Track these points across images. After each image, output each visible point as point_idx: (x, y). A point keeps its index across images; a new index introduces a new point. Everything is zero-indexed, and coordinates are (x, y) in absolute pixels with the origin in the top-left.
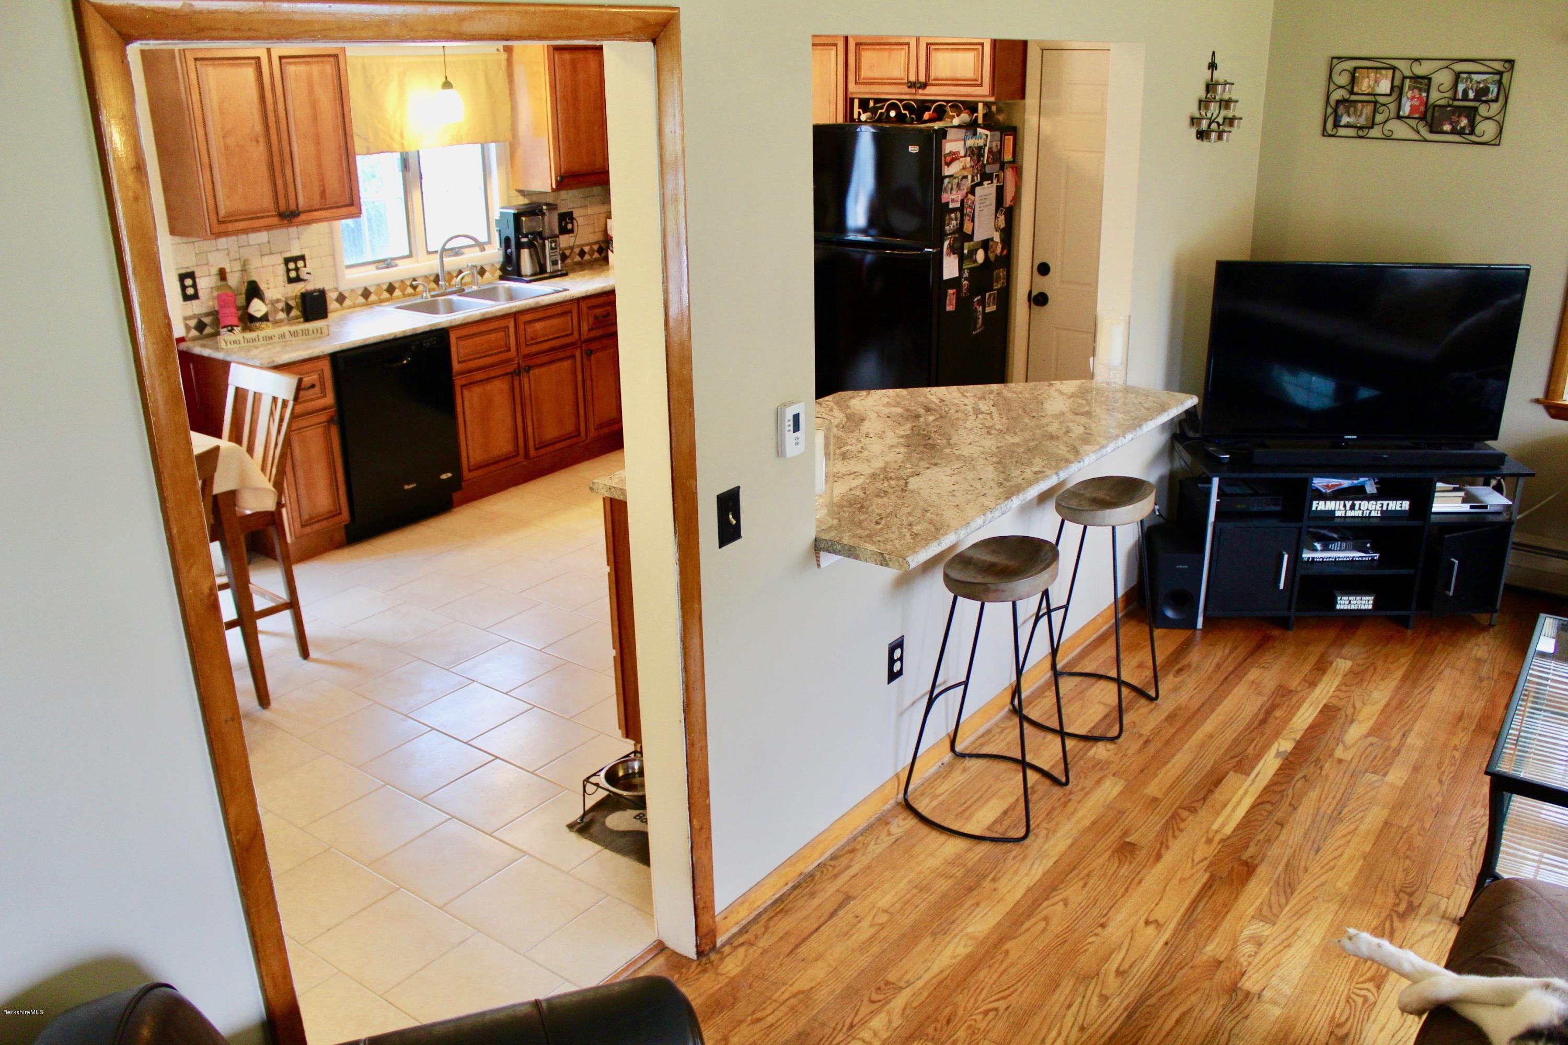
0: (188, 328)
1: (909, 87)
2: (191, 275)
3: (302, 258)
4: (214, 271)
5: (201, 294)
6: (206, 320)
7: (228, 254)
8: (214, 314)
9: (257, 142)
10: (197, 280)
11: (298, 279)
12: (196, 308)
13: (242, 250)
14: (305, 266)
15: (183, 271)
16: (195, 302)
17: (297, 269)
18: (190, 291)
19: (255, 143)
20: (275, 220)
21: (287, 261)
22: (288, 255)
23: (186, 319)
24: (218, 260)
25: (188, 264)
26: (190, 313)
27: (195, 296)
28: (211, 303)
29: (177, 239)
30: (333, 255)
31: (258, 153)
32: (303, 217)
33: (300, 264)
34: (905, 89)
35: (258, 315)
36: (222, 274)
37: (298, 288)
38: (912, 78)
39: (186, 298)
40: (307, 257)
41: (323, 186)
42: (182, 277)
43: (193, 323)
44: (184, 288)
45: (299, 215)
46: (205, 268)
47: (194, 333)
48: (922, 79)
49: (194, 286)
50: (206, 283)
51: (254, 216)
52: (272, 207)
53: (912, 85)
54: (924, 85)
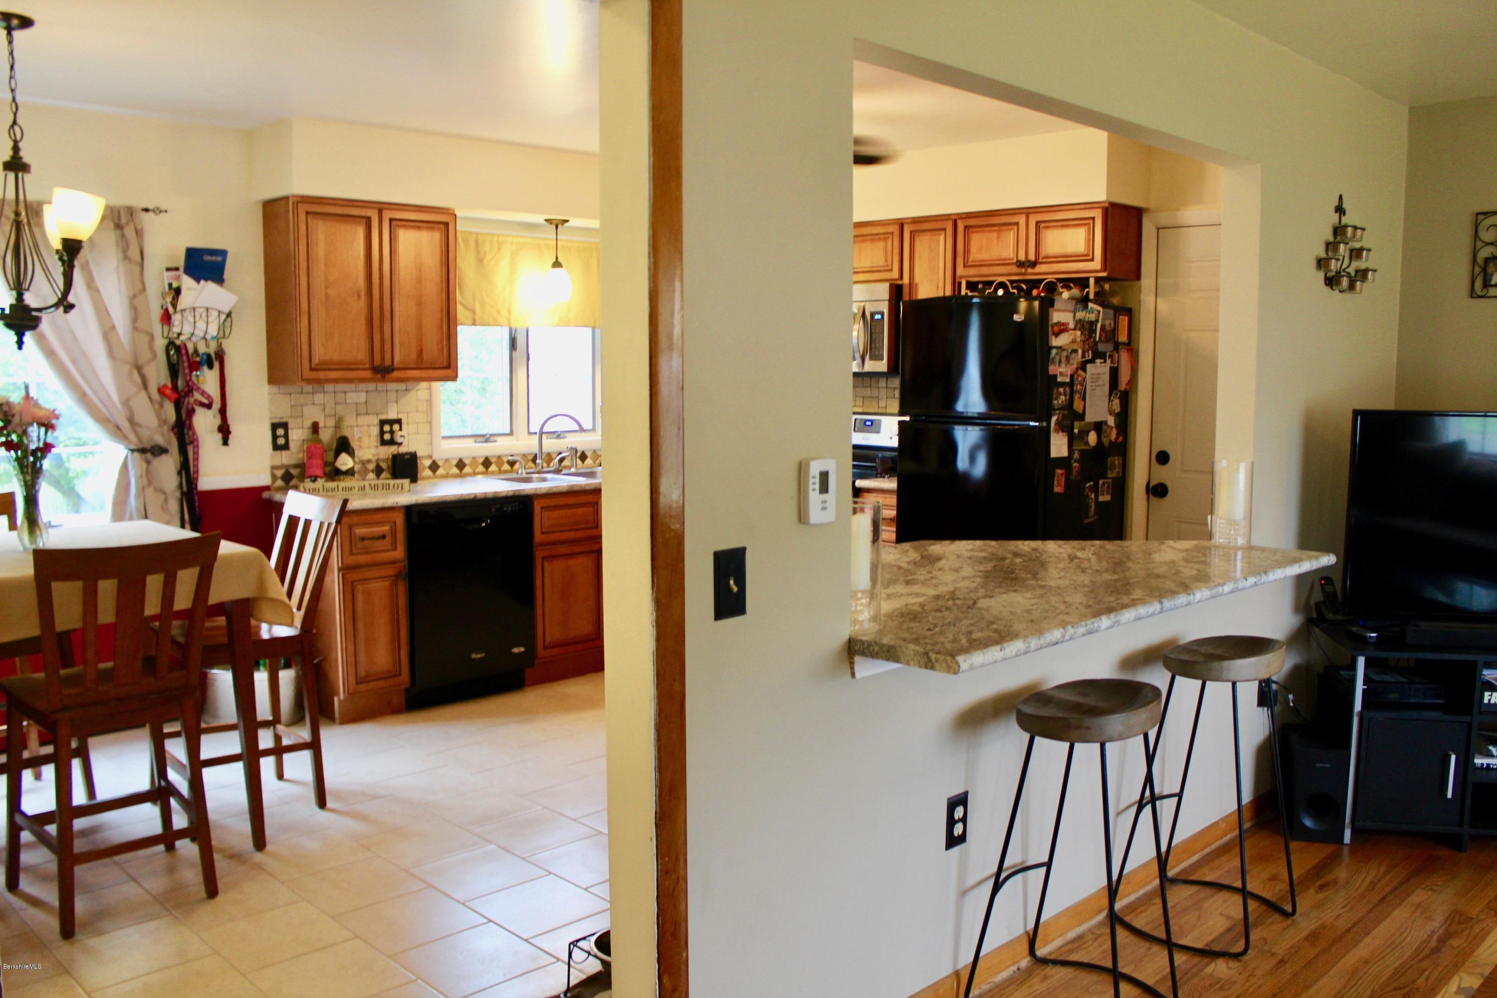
0: (274, 478)
1: (1018, 266)
2: (285, 426)
3: (399, 422)
4: (308, 424)
5: (291, 445)
6: (294, 472)
7: (324, 410)
8: (301, 466)
9: (359, 296)
10: (290, 431)
11: (392, 442)
12: (285, 458)
13: (339, 408)
14: (401, 429)
15: (277, 421)
16: (284, 453)
17: (392, 432)
18: (281, 441)
19: (356, 297)
20: (368, 374)
21: (383, 423)
22: (384, 417)
23: (273, 468)
24: (313, 414)
25: (283, 413)
26: (278, 463)
27: (286, 447)
28: (301, 455)
29: (275, 389)
30: (430, 423)
31: (359, 306)
32: (396, 374)
33: (396, 427)
34: (1014, 269)
35: (344, 468)
36: (315, 428)
37: (390, 450)
38: (1022, 257)
39: (276, 447)
40: (403, 421)
41: (421, 345)
42: (275, 427)
43: (280, 473)
44: (275, 437)
45: (393, 370)
46: (299, 420)
47: (280, 483)
48: (1032, 257)
49: (286, 436)
50: (298, 435)
51: (347, 366)
52: (367, 360)
53: (1021, 264)
54: (1034, 264)
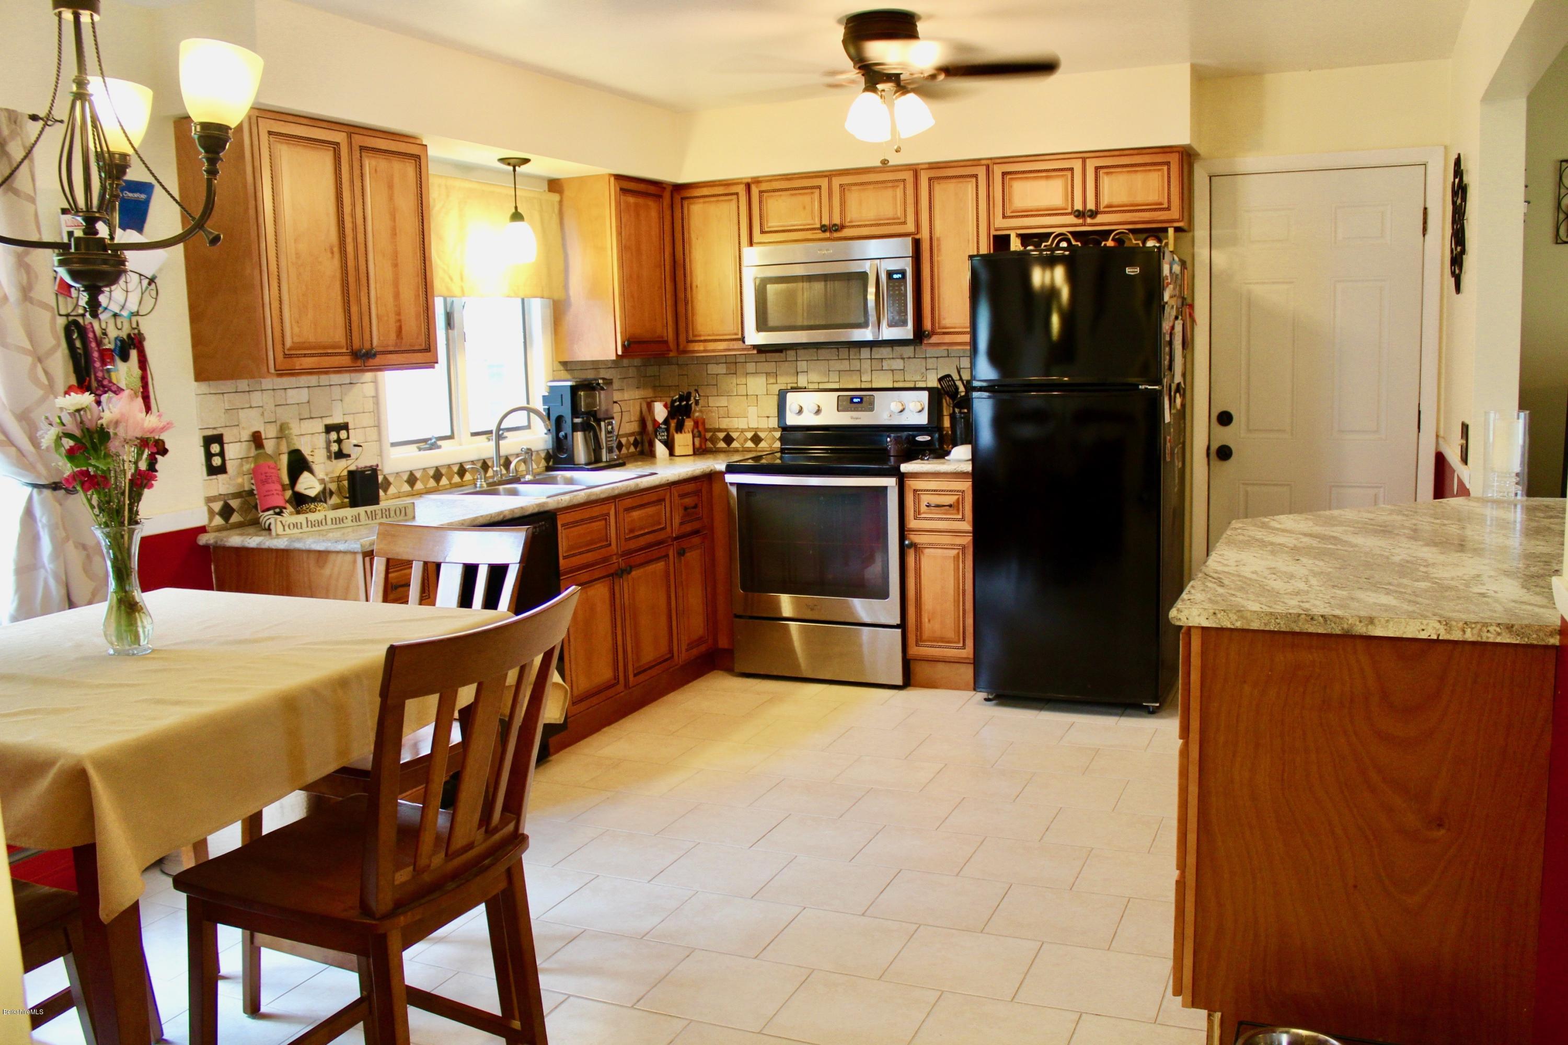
0: (211, 513)
1: (1077, 217)
2: (219, 439)
3: (345, 427)
4: (246, 435)
5: (230, 466)
6: (234, 503)
7: (263, 414)
8: (246, 496)
9: (332, 253)
10: (226, 446)
11: (340, 455)
12: (222, 485)
13: (279, 409)
14: (348, 438)
15: (210, 433)
16: (221, 477)
17: (339, 441)
18: (217, 461)
19: (330, 255)
20: (346, 360)
21: (329, 429)
22: (329, 421)
23: (209, 500)
24: (252, 422)
25: (216, 422)
26: (214, 493)
27: (222, 470)
28: (240, 480)
29: (203, 387)
30: (378, 426)
31: (331, 267)
32: (378, 360)
33: (343, 434)
34: (1071, 219)
36: (257, 440)
37: (342, 467)
38: (1078, 206)
39: (212, 471)
40: (350, 426)
41: (400, 321)
42: (208, 441)
43: (217, 507)
44: (209, 455)
45: (375, 355)
46: (235, 430)
47: (218, 521)
48: (1091, 205)
49: (222, 454)
50: (235, 451)
51: (324, 351)
52: (343, 342)
53: (1080, 214)
54: (1093, 214)
